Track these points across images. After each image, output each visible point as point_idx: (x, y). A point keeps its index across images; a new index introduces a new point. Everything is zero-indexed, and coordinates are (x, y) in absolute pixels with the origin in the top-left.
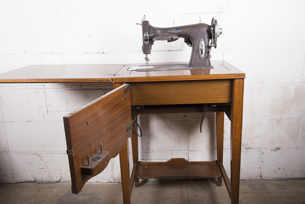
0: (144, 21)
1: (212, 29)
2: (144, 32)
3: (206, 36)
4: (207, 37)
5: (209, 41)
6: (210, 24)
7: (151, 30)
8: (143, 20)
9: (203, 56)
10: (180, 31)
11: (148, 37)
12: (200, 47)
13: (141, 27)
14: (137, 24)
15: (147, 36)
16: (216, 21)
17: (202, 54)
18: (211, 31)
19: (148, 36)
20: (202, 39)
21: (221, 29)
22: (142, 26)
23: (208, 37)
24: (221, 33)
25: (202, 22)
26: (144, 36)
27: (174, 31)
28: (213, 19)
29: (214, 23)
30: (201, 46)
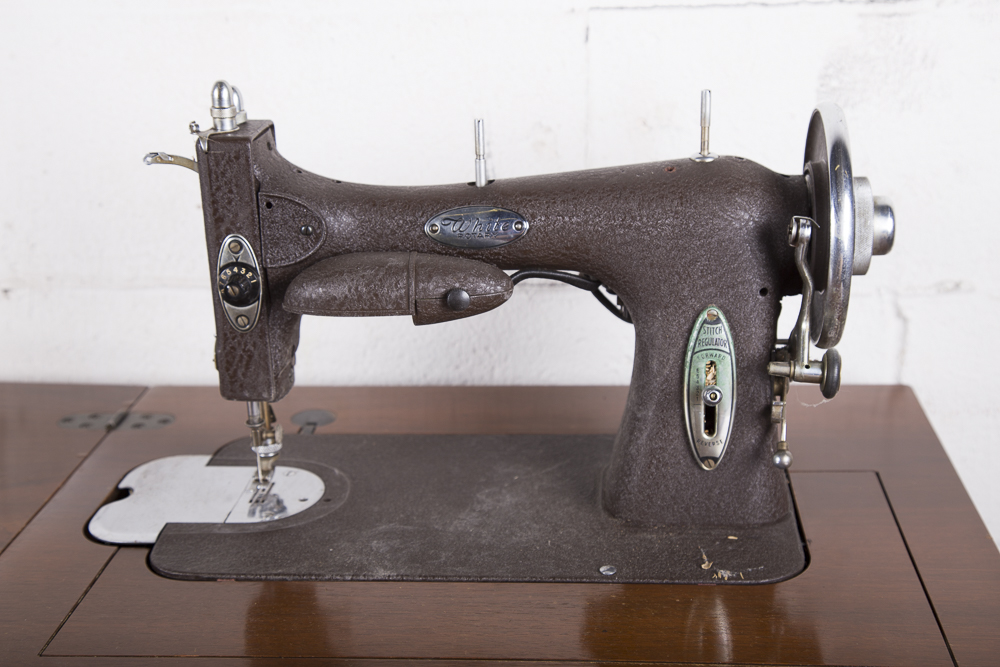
0: (216, 139)
1: (807, 232)
2: (217, 226)
3: (753, 277)
4: (756, 288)
5: (777, 310)
6: (790, 163)
7: (278, 214)
8: (206, 126)
9: (720, 443)
10: (526, 225)
11: (249, 268)
12: (698, 372)
13: (192, 180)
14: (157, 158)
15: (240, 265)
16: (840, 151)
17: (711, 427)
18: (792, 252)
19: (254, 262)
20: (715, 310)
21: (884, 210)
22: (196, 176)
23: (763, 292)
24: (884, 246)
25: (721, 148)
26: (222, 263)
27: (473, 227)
28: (816, 121)
29: (825, 156)
30: (703, 365)
